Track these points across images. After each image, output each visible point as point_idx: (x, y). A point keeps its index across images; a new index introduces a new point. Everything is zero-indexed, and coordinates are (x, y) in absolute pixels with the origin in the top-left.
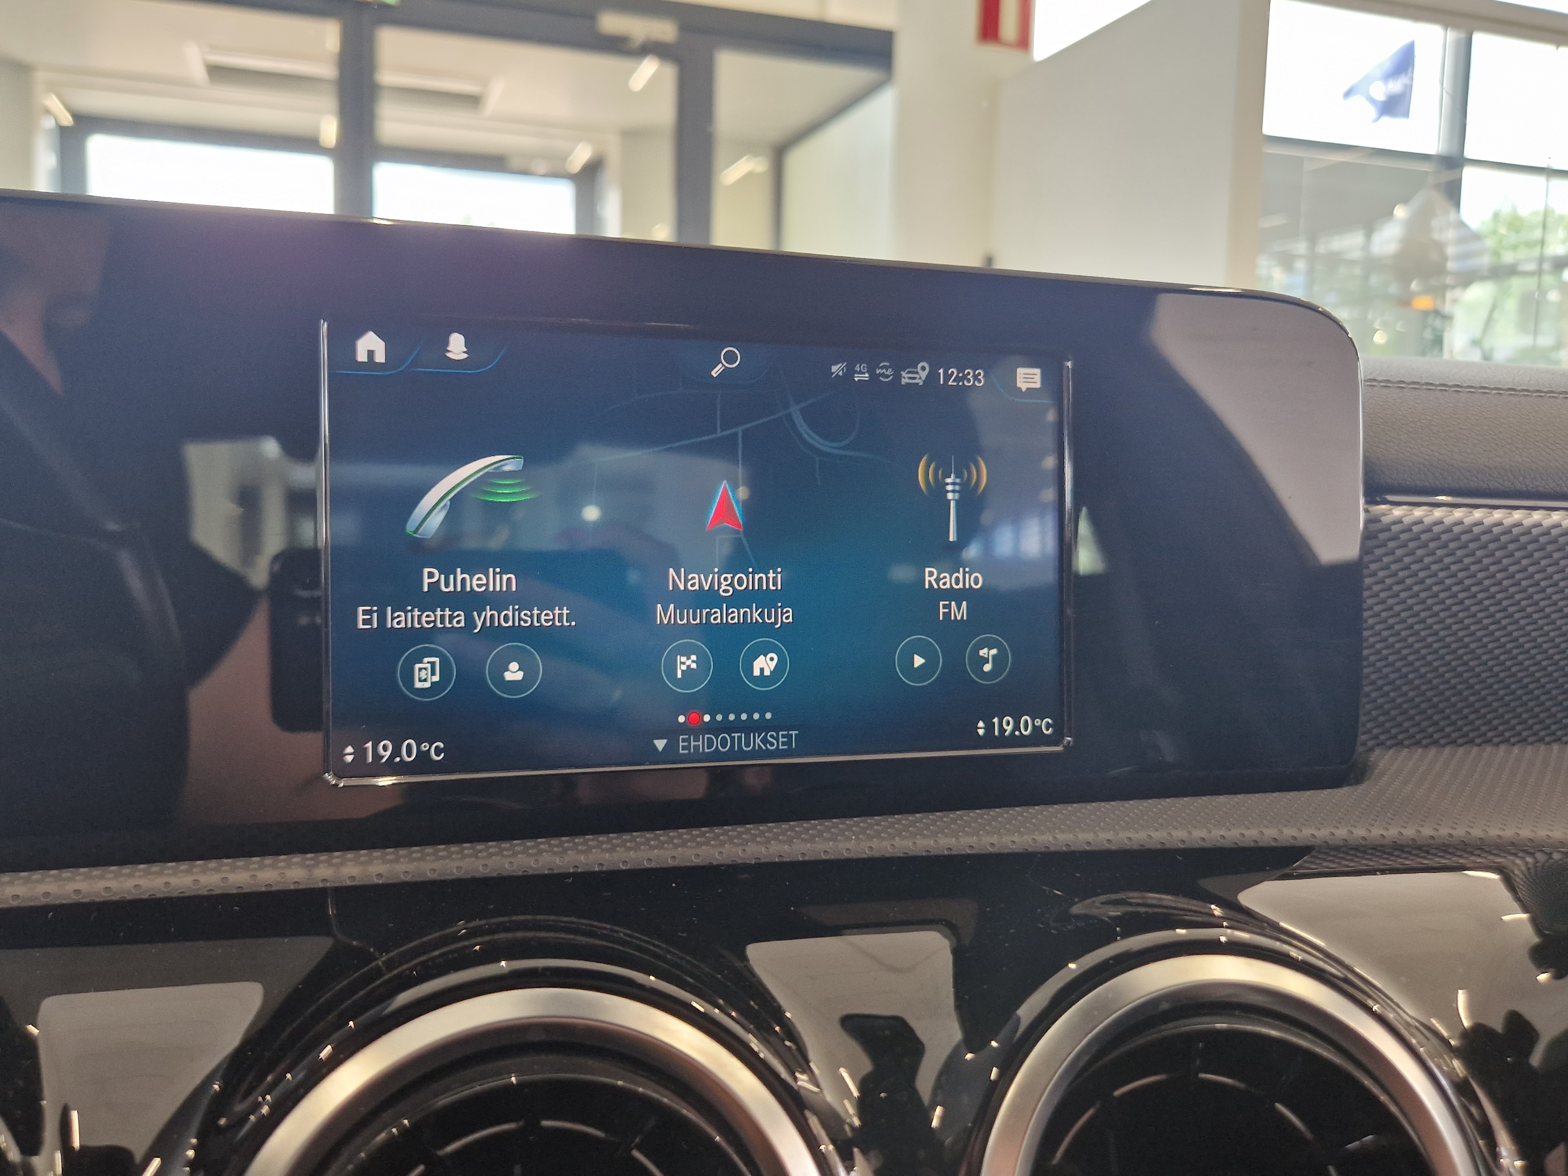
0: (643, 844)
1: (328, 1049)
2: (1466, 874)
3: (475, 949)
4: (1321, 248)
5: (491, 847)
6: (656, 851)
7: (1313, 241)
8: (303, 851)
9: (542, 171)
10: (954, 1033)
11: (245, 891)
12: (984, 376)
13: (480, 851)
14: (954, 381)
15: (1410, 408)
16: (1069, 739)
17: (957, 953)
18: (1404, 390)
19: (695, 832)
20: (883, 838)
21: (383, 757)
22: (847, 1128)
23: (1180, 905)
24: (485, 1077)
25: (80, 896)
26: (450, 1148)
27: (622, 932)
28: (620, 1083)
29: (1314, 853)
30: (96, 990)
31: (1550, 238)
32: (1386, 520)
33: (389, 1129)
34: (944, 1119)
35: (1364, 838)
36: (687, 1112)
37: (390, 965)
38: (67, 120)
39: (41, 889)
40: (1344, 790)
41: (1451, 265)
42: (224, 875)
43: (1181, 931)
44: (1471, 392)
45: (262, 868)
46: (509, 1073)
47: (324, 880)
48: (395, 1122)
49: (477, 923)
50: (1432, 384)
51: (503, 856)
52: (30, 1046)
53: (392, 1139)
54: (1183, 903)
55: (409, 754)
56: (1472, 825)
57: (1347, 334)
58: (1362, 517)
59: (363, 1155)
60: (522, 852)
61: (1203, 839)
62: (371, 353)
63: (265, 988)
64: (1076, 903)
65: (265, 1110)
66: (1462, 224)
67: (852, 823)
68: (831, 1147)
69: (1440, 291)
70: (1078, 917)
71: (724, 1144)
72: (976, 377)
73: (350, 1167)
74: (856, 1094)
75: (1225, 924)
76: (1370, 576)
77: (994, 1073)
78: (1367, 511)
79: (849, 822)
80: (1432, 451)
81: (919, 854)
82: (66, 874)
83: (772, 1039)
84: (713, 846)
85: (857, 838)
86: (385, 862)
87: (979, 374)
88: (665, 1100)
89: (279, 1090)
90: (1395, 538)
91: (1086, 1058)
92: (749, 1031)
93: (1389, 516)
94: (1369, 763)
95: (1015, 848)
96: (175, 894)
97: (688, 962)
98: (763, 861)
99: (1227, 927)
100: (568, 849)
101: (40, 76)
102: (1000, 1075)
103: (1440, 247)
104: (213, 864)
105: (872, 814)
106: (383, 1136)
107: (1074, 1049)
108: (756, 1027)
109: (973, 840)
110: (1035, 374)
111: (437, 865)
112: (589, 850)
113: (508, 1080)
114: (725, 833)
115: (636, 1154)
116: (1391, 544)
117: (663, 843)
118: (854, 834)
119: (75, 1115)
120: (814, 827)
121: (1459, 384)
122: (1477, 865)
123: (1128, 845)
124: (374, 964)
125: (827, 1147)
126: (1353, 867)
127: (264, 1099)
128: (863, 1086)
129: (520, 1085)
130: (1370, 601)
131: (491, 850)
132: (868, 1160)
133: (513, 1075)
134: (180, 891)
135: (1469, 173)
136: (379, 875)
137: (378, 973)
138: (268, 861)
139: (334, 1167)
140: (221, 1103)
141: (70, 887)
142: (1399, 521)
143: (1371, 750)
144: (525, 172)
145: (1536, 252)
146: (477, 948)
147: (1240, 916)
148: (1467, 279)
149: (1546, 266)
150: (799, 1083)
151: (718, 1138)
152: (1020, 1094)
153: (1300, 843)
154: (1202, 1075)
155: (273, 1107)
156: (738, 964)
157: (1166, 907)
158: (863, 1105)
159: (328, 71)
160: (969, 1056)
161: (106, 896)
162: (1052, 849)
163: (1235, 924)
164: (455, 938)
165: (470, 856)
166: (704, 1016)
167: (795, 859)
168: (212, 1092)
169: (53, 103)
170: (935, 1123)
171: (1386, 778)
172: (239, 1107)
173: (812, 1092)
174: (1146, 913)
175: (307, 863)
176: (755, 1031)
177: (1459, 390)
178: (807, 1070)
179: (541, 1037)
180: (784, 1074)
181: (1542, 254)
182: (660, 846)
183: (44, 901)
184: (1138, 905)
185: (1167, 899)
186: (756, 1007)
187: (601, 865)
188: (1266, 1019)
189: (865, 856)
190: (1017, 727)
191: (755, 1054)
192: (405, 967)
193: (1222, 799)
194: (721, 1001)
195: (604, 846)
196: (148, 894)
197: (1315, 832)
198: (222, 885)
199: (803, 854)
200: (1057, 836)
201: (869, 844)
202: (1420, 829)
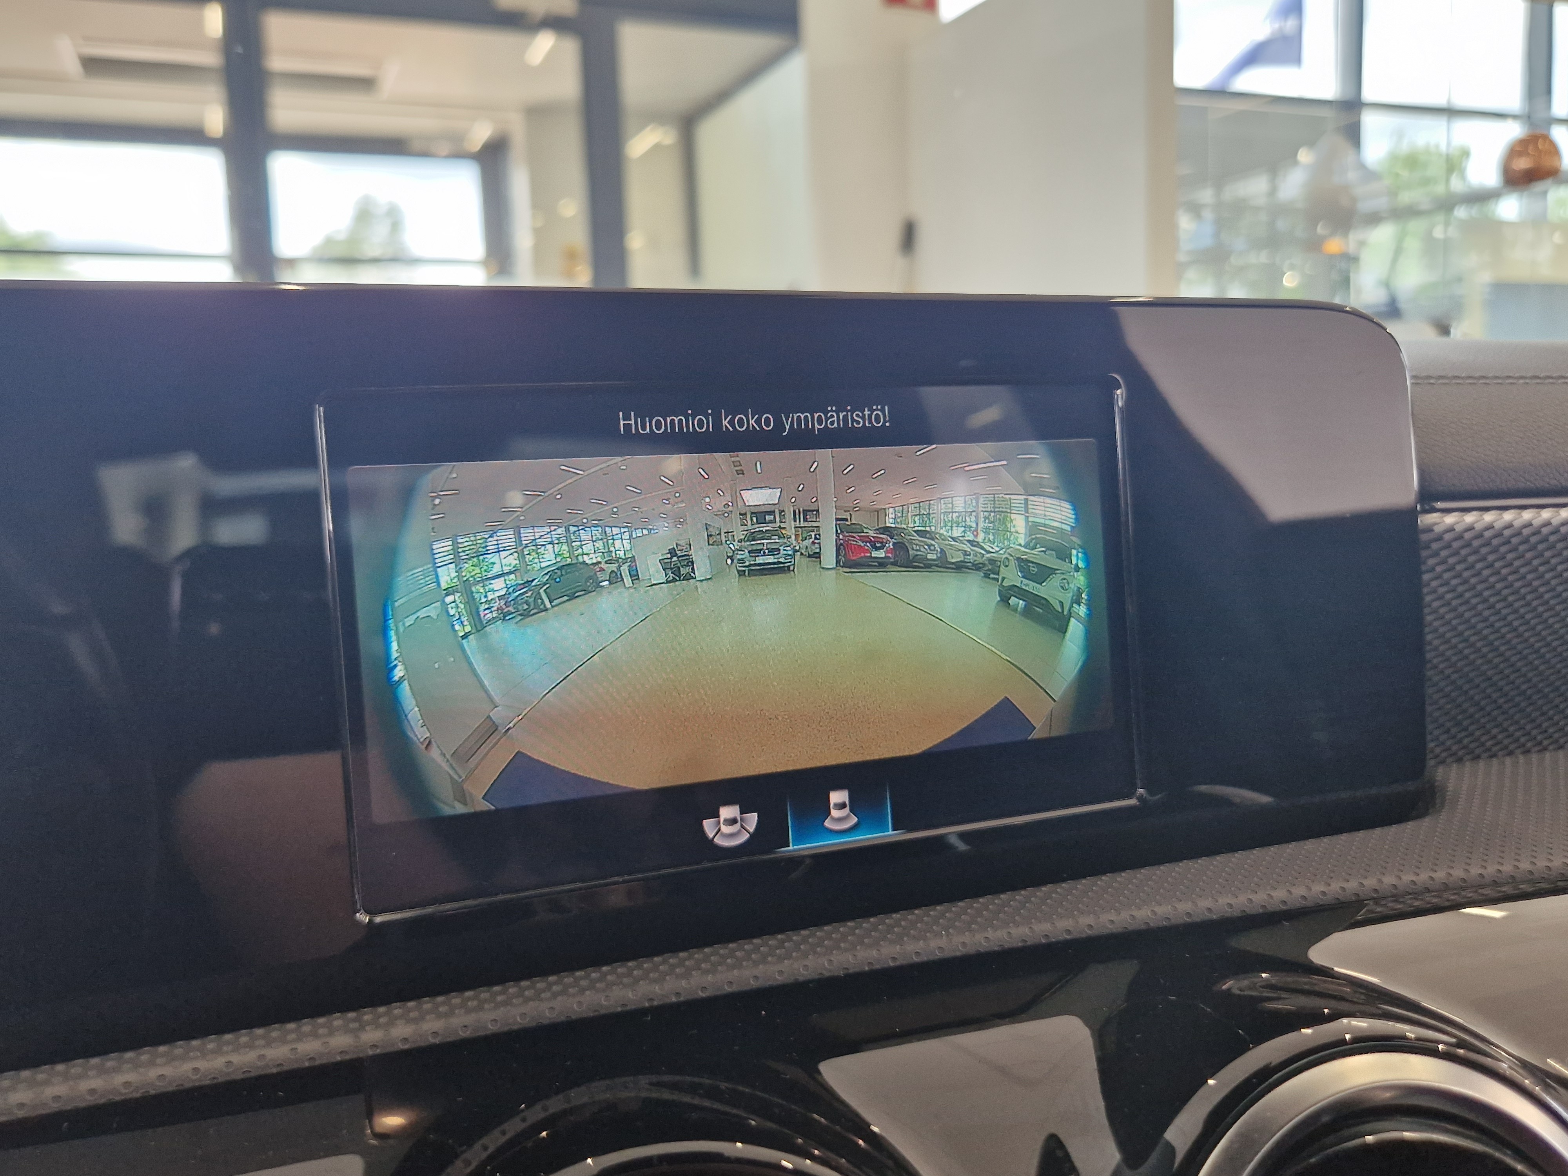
0: (720, 964)
4: (1227, 196)
5: (553, 983)
6: (738, 970)
7: (1218, 189)
8: (344, 1011)
9: (445, 154)
11: (287, 1069)
13: (543, 990)
16: (1141, 789)
20: (974, 931)
25: (96, 1096)
32: (1438, 529)
39: (49, 1091)
42: (259, 1051)
45: (302, 1037)
47: (372, 1046)
51: (568, 994)
57: (1386, 330)
60: (589, 988)
61: (1302, 900)
66: (1362, 166)
80: (1477, 453)
81: (1015, 945)
84: (796, 958)
85: (948, 933)
86: (439, 1015)
90: (1449, 546)
93: (1439, 524)
95: (1112, 929)
96: (206, 1082)
98: (851, 971)
100: (639, 979)
104: (244, 1038)
109: (1066, 923)
111: (499, 1013)
112: (662, 977)
114: (805, 940)
116: (1444, 553)
117: (740, 960)
118: (942, 926)
123: (1229, 913)
130: (1430, 618)
131: (554, 988)
134: (211, 1077)
135: (1367, 118)
136: (435, 1033)
141: (83, 1085)
142: (1451, 529)
144: (425, 154)
148: (1374, 219)
161: (128, 1093)
165: (532, 998)
175: (352, 1025)
182: (739, 965)
183: (55, 1107)
187: (652, 999)
189: (959, 954)
195: (678, 970)
196: (175, 1084)
197: (1414, 878)
198: (259, 1064)
199: (894, 959)
200: (1155, 909)
201: (961, 939)
202: (1517, 863)
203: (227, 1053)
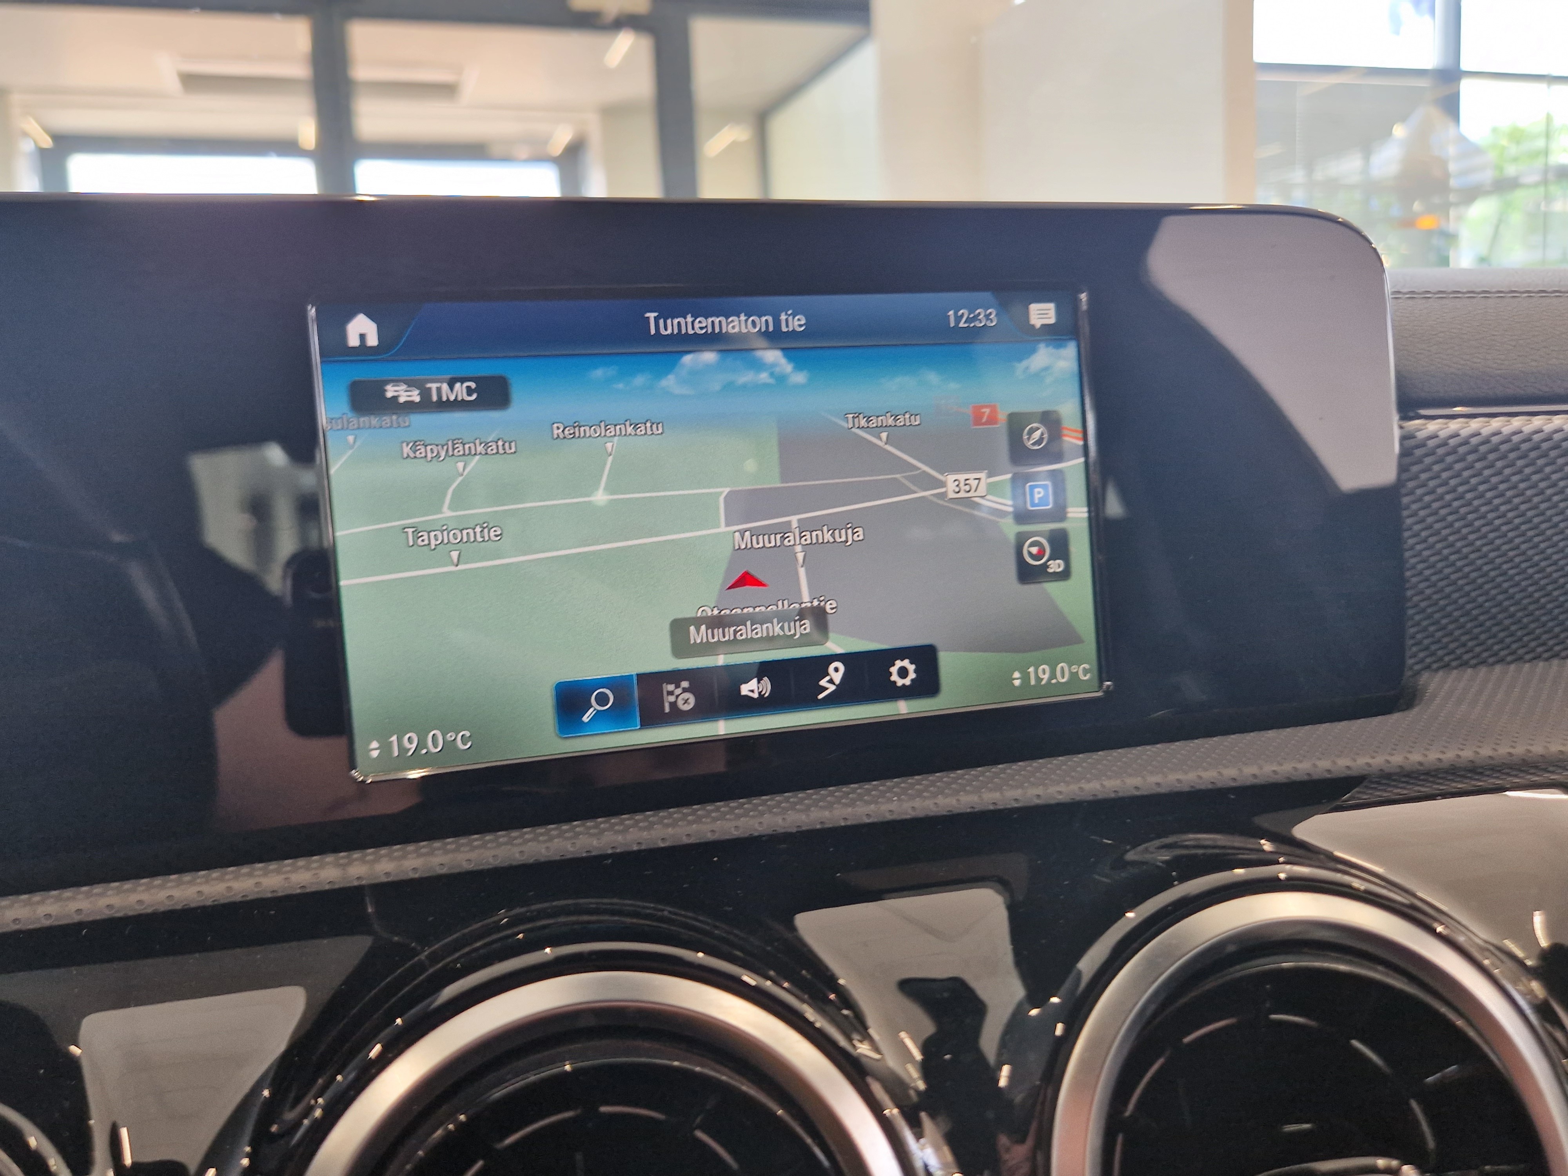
0: (680, 820)
1: (378, 1048)
2: (1506, 795)
3: (518, 937)
4: (1319, 175)
5: (526, 833)
6: (694, 826)
7: (1310, 167)
8: (335, 850)
9: (524, 156)
10: (1017, 991)
11: (280, 894)
12: (996, 315)
13: (516, 838)
14: (965, 322)
15: (1438, 318)
16: (1108, 683)
17: (1012, 908)
18: (1430, 300)
19: (733, 804)
20: (925, 798)
21: (409, 749)
22: (912, 1093)
23: (1237, 844)
24: (539, 1065)
25: (113, 912)
26: (509, 1141)
27: (667, 911)
28: (676, 1063)
29: (1365, 783)
30: (136, 1005)
31: (1554, 146)
33: (444, 1126)
34: (1012, 1077)
35: (1421, 764)
36: (747, 1088)
37: (434, 958)
38: (47, 142)
39: (73, 906)
40: (1396, 716)
41: (1453, 183)
42: (257, 880)
43: (1239, 871)
44: (1502, 297)
45: (296, 870)
46: (563, 1061)
47: (358, 878)
48: (451, 1116)
49: (518, 910)
50: (1458, 292)
51: (539, 841)
52: (73, 1067)
53: (449, 1134)
54: (1237, 841)
55: (435, 745)
56: (1532, 742)
57: (1371, 243)
58: (1397, 433)
59: (420, 1153)
60: (558, 836)
61: (1255, 776)
62: (362, 337)
63: (307, 991)
64: (1128, 851)
65: (318, 1113)
66: (1462, 139)
67: (892, 784)
68: (896, 1111)
69: (1445, 208)
70: (1133, 863)
71: (788, 1118)
72: (987, 316)
73: (408, 1167)
74: (918, 1056)
75: (1281, 859)
76: (1407, 495)
77: (1059, 1029)
78: (1401, 427)
79: (889, 783)
80: (1465, 360)
82: (98, 889)
83: (828, 1008)
84: (753, 817)
85: (899, 800)
86: (420, 855)
87: (990, 314)
88: (724, 1078)
89: (329, 1093)
90: (1432, 453)
91: (1153, 1007)
92: (803, 1001)
93: (1424, 431)
94: (1419, 687)
95: (1061, 798)
96: (209, 903)
97: (736, 936)
98: (804, 828)
99: (1284, 863)
100: (604, 830)
101: (16, 98)
102: (1067, 1031)
103: (1443, 163)
104: (245, 870)
105: (912, 774)
106: (439, 1132)
107: (1140, 999)
108: (811, 997)
109: (1017, 793)
110: (1049, 310)
111: (473, 855)
112: (626, 830)
113: (562, 1068)
114: (764, 803)
115: (699, 1134)
116: (1428, 460)
117: (701, 817)
118: (896, 794)
119: (124, 1133)
120: (875, 788)
121: (1488, 290)
122: (1515, 785)
123: (1179, 787)
124: (416, 959)
125: (892, 1112)
126: (1406, 794)
127: (317, 1102)
128: (926, 1048)
129: (575, 1071)
130: (1409, 521)
131: (527, 836)
132: (937, 1124)
133: (567, 1062)
134: (213, 899)
135: (1466, 87)
136: (415, 869)
137: (421, 968)
138: (301, 862)
139: (393, 1167)
140: (270, 1111)
141: (103, 902)
142: (1434, 436)
143: (1418, 673)
144: (506, 158)
145: (1539, 163)
146: (521, 936)
147: (1299, 852)
148: (1471, 194)
149: (1551, 176)
150: (859, 1051)
151: (780, 1112)
152: (1087, 1049)
153: (1353, 773)
154: (1273, 1016)
155: (326, 1109)
156: (788, 935)
157: (1224, 847)
158: (927, 1068)
159: (300, 70)
160: (1034, 1012)
161: (140, 909)
162: (1100, 797)
163: (1292, 859)
164: (498, 928)
165: (506, 844)
166: (755, 989)
167: (837, 825)
168: (262, 1099)
169: (32, 126)
170: (1003, 1082)
171: (1438, 701)
172: (290, 1116)
173: (874, 1059)
174: (1204, 854)
175: (341, 861)
176: (810, 1001)
177: (1488, 295)
178: (866, 1037)
179: (592, 1022)
180: (842, 1042)
181: (1546, 164)
182: (698, 820)
183: (77, 918)
184: (1195, 847)
185: (1220, 839)
186: (809, 977)
187: (640, 843)
188: (1333, 954)
189: (908, 817)
190: (1053, 675)
191: (811, 1024)
192: (449, 959)
193: (1271, 734)
194: (772, 973)
195: (641, 824)
196: (182, 905)
197: (1370, 761)
198: (256, 890)
199: (845, 819)
200: (1104, 783)
201: (911, 804)
202: (1478, 750)
203: (229, 880)
